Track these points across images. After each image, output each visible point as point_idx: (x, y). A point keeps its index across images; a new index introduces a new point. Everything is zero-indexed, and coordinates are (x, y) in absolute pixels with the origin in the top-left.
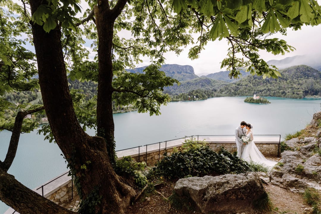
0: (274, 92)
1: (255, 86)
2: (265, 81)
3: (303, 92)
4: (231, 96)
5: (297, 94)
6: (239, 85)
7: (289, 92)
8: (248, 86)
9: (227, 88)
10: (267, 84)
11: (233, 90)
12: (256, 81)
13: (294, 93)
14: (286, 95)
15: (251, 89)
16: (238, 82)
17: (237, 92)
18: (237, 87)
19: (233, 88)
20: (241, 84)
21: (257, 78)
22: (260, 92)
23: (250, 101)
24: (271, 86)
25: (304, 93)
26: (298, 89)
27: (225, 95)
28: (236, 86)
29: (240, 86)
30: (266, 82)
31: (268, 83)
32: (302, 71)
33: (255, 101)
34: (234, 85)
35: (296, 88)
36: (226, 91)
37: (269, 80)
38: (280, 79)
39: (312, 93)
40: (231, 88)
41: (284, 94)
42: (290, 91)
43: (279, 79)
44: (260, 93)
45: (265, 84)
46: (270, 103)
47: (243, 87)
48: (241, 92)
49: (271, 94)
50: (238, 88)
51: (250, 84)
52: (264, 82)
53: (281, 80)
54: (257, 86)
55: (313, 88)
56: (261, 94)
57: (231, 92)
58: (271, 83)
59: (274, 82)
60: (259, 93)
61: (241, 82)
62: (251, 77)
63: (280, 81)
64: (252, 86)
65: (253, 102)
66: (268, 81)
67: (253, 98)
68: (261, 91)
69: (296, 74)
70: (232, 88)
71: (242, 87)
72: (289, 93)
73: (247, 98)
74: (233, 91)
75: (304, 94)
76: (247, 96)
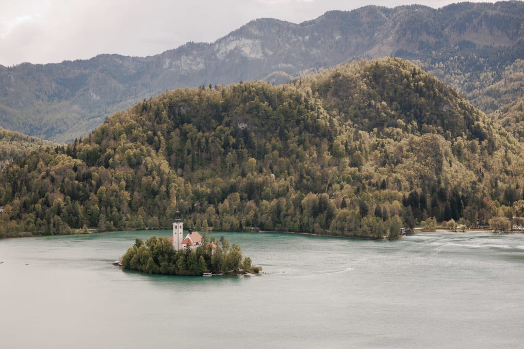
0: (278, 206)
1: (182, 167)
2: (233, 140)
3: (405, 202)
4: (47, 234)
5: (378, 213)
6: (91, 159)
7: (344, 205)
8: (142, 167)
9: (26, 182)
10: (240, 158)
11: (62, 192)
12: (184, 135)
13: (364, 212)
14: (333, 222)
15: (164, 188)
16: (88, 141)
17: (80, 208)
18: (84, 170)
19: (59, 178)
20: (103, 157)
21: (189, 122)
22: (210, 202)
23: (156, 261)
24: (260, 171)
25: (410, 207)
26: (384, 186)
27: (13, 224)
28: (75, 169)
29: (102, 169)
30: (235, 146)
31: (245, 150)
32: (396, 91)
33: (180, 262)
34: (66, 161)
35: (373, 181)
36: (17, 201)
37: (253, 134)
38: (300, 133)
39: (442, 208)
40: (47, 181)
41: (322, 217)
42: (348, 201)
43: (297, 129)
44: (211, 208)
45: (231, 156)
46: (256, 271)
47: (119, 172)
48: (108, 204)
49: (262, 218)
50: (87, 177)
51: (153, 153)
52: (226, 146)
53: (306, 135)
54: (193, 170)
55: (443, 185)
56: (214, 218)
57: (47, 204)
58: (260, 155)
59: (274, 148)
60: (203, 211)
61: (104, 142)
62: (158, 114)
63: (301, 142)
64: (165, 166)
65: (172, 268)
66: (245, 141)
67: (169, 245)
68: (212, 200)
69: (370, 105)
70: (53, 180)
71: (109, 172)
72: (345, 210)
73: (138, 243)
74: (59, 199)
75: (408, 214)
76: (139, 228)
